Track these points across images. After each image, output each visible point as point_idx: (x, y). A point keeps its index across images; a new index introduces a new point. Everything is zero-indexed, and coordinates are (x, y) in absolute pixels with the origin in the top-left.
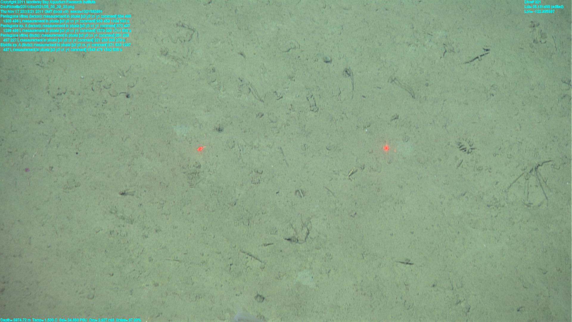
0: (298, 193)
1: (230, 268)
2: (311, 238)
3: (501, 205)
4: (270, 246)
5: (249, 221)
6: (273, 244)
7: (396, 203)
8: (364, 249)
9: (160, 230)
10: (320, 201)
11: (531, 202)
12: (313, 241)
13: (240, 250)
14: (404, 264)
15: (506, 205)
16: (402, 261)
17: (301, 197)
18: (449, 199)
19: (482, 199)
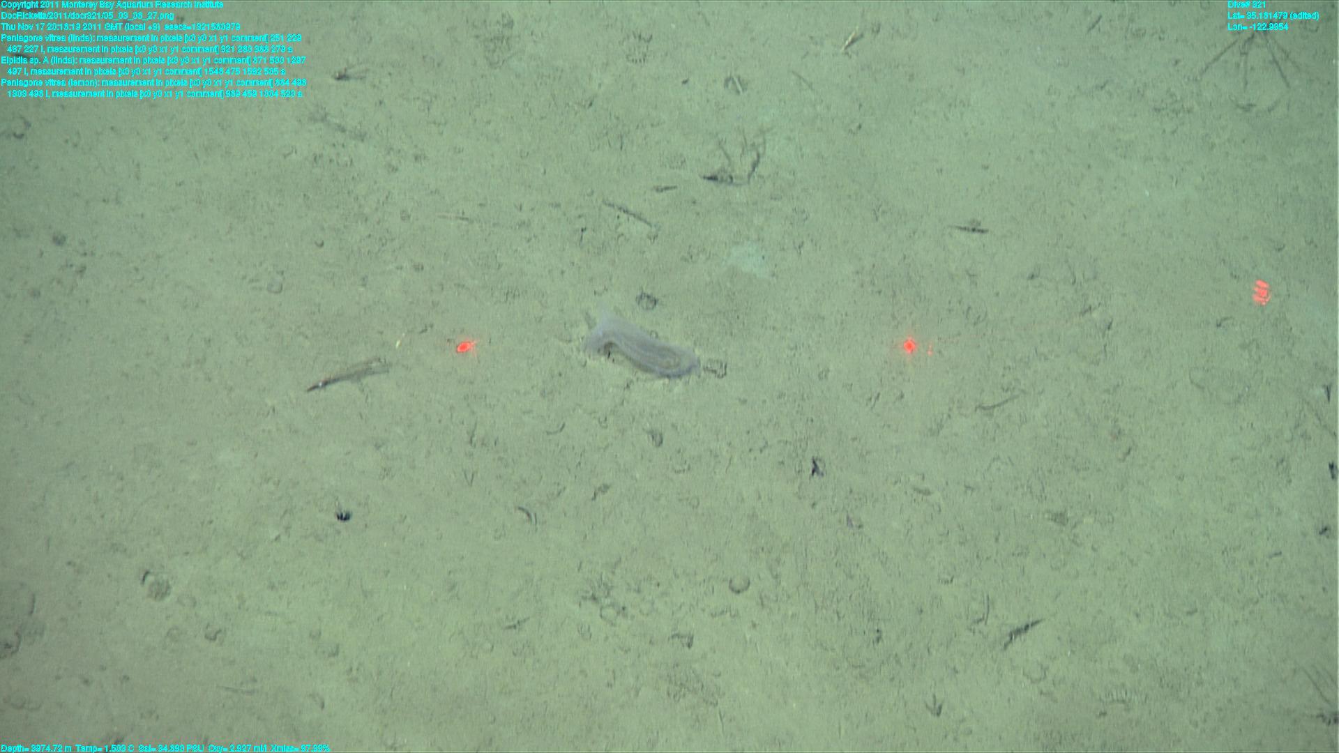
0: (730, 84)
1: (582, 237)
2: (760, 176)
3: (1186, 109)
4: (668, 192)
5: (621, 140)
6: (675, 187)
7: (950, 105)
8: (878, 200)
9: (425, 158)
10: (780, 101)
11: (1253, 102)
12: (764, 182)
13: (604, 201)
14: (967, 231)
15: (1196, 108)
16: (962, 226)
17: (738, 92)
18: (1069, 98)
19: (1143, 95)
